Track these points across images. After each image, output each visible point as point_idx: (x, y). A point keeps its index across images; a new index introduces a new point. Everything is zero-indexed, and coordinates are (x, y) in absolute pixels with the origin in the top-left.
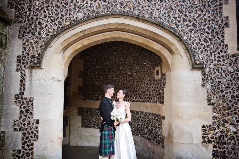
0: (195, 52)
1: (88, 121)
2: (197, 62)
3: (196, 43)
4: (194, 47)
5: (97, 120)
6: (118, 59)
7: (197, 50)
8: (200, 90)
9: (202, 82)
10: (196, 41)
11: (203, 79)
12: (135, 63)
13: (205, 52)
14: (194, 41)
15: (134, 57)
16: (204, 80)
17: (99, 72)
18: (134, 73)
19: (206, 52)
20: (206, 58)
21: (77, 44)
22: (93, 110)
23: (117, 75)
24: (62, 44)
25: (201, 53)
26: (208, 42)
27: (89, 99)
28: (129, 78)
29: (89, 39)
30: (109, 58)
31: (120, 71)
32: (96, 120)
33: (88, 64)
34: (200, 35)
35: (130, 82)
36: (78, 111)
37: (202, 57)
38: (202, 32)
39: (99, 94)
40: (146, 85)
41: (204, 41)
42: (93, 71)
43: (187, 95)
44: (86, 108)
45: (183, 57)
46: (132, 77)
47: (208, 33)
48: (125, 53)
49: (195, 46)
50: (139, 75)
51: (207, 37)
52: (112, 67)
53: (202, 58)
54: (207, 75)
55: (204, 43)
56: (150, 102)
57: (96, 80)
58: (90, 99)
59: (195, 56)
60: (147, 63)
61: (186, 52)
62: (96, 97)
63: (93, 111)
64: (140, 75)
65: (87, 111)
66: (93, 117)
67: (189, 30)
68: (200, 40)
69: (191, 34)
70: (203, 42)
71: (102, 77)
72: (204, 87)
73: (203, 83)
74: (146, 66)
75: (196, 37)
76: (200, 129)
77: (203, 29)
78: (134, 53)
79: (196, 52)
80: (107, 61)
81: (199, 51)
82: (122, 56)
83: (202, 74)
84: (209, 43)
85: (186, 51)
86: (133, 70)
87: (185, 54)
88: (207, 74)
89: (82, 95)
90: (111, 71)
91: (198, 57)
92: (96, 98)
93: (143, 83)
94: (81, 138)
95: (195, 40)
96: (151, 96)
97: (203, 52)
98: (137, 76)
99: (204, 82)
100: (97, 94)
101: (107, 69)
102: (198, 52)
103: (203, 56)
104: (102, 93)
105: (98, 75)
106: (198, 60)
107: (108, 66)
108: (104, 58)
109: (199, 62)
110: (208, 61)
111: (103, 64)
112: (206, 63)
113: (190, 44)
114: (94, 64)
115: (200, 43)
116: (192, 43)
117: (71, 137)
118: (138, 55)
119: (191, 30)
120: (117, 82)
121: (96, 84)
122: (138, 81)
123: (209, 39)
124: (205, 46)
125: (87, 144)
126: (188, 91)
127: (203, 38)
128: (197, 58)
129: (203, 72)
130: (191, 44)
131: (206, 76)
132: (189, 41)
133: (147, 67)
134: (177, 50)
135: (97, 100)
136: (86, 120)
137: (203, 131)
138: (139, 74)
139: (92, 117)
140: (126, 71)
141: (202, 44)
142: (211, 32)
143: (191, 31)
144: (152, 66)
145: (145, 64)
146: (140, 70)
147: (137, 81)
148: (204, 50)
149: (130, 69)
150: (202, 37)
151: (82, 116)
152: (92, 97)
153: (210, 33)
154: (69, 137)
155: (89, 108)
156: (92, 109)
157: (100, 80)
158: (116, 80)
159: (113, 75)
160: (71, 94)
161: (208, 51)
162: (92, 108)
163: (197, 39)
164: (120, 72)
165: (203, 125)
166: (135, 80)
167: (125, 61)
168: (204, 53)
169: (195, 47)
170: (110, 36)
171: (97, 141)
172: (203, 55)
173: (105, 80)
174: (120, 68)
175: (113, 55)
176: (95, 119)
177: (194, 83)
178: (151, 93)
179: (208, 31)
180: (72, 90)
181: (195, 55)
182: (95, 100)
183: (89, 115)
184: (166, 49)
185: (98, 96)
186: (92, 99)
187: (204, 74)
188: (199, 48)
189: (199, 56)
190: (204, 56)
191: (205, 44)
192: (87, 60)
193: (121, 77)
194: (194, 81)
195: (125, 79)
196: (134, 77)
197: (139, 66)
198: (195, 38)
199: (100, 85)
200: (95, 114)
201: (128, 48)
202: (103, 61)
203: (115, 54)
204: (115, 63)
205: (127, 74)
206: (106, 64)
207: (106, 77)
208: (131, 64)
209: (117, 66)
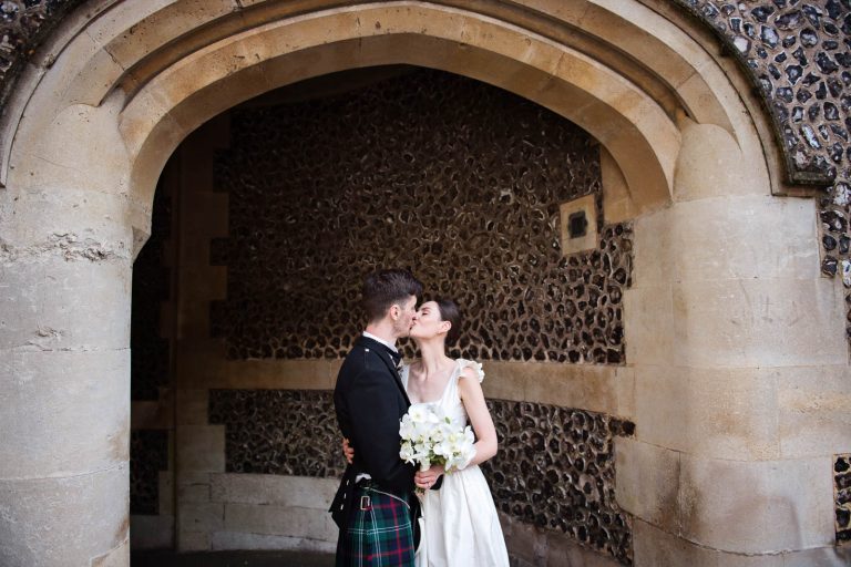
0: (786, 114)
1: (255, 444)
2: (800, 158)
3: (788, 70)
4: (778, 90)
5: (293, 441)
6: (379, 184)
7: (795, 101)
8: (819, 294)
9: (824, 253)
10: (786, 64)
11: (825, 239)
12: (454, 194)
13: (826, 115)
14: (776, 59)
15: (448, 171)
16: (828, 243)
17: (297, 242)
18: (453, 236)
19: (831, 116)
20: (831, 142)
21: (201, 60)
22: (276, 400)
23: (376, 250)
24: (113, 49)
25: (812, 119)
26: (836, 70)
27: (255, 355)
28: (429, 260)
29: (263, 35)
30: (340, 179)
31: (390, 231)
32: (287, 440)
33: (250, 207)
34: (801, 36)
35: (433, 276)
36: (212, 406)
37: (816, 138)
38: (808, 25)
39: (300, 330)
40: (514, 282)
41: (820, 63)
42: (271, 237)
43: (765, 318)
44: (243, 392)
45: (737, 133)
46: (442, 254)
47: (830, 29)
48: (409, 158)
49: (784, 86)
50: (474, 244)
51: (828, 45)
52: (353, 218)
53: (815, 143)
54: (842, 221)
55: (821, 75)
56: (540, 357)
57: (286, 275)
58: (260, 351)
59: (788, 131)
60: (516, 191)
61: (748, 113)
62: (285, 343)
63: (274, 403)
64: (482, 243)
65: (249, 402)
66: (278, 430)
67: (754, 12)
68: (803, 61)
69: (763, 28)
70: (815, 70)
71: (311, 259)
72: (832, 277)
73: (828, 257)
74: (512, 202)
75: (785, 46)
76: (827, 475)
77: (808, 13)
78: (451, 155)
79: (791, 112)
80: (331, 194)
81: (801, 109)
82: (395, 171)
83: (822, 215)
84: (839, 74)
85: (748, 103)
86: (446, 223)
87: (747, 119)
88: (841, 214)
89: (224, 340)
90: (347, 234)
91: (800, 137)
92: (285, 349)
93: (497, 277)
94: (224, 518)
95: (781, 58)
96: (542, 330)
97: (817, 114)
98: (468, 249)
99: (832, 254)
100: (290, 330)
101: (332, 228)
102: (798, 114)
103: (819, 134)
104: (311, 327)
105: (291, 253)
106: (802, 150)
107: (336, 213)
108: (318, 183)
109: (808, 158)
110: (839, 153)
111: (314, 205)
112: (833, 164)
113: (764, 77)
114: (274, 206)
115: (805, 73)
116: (772, 73)
117: (182, 516)
118: (471, 161)
119: (763, 9)
121: (286, 288)
122: (474, 270)
123: (837, 56)
124: (822, 85)
125: (251, 541)
126: (768, 299)
127: (814, 49)
128: (797, 140)
129: (822, 205)
130: (768, 73)
131: (838, 225)
132: (756, 61)
133: (516, 206)
134: (709, 98)
135: (290, 357)
136: (244, 442)
137: (840, 487)
138: (479, 238)
139: (270, 428)
140: (413, 229)
141: (811, 79)
142: (843, 29)
143: (761, 13)
144: (543, 201)
145: (503, 193)
146: (483, 222)
147: (467, 269)
148: (821, 104)
149: (434, 221)
150: (808, 45)
151: (229, 426)
152: (270, 342)
153: (840, 31)
154: (175, 514)
155: (258, 390)
156: (271, 393)
157: (305, 272)
158: (371, 268)
159: (359, 249)
160: (180, 336)
161: (837, 112)
162: (270, 392)
163: (788, 53)
164: (387, 237)
165: (836, 459)
166: (456, 265)
167: (410, 191)
168: (821, 121)
169: (786, 89)
170: (378, 26)
171: (296, 526)
172: (820, 128)
173: (323, 273)
174: (389, 220)
175: (358, 167)
176: (285, 435)
177: (791, 257)
178: (542, 320)
179: (830, 22)
180: (181, 319)
181: (788, 127)
182: (280, 355)
183: (259, 420)
184: (649, 99)
185: (295, 340)
186: (268, 355)
187: (827, 217)
188: (799, 97)
189: (802, 133)
190: (823, 134)
191: (824, 78)
192: (246, 190)
193: (392, 256)
194: (793, 249)
195: (413, 264)
196: (454, 255)
197: (473, 205)
198: (783, 50)
199: (301, 295)
200: (285, 416)
201: (421, 138)
202: (311, 193)
203: (366, 162)
204: (366, 200)
205: (418, 245)
206: (327, 204)
207: (326, 261)
208: (436, 202)
209: (372, 211)
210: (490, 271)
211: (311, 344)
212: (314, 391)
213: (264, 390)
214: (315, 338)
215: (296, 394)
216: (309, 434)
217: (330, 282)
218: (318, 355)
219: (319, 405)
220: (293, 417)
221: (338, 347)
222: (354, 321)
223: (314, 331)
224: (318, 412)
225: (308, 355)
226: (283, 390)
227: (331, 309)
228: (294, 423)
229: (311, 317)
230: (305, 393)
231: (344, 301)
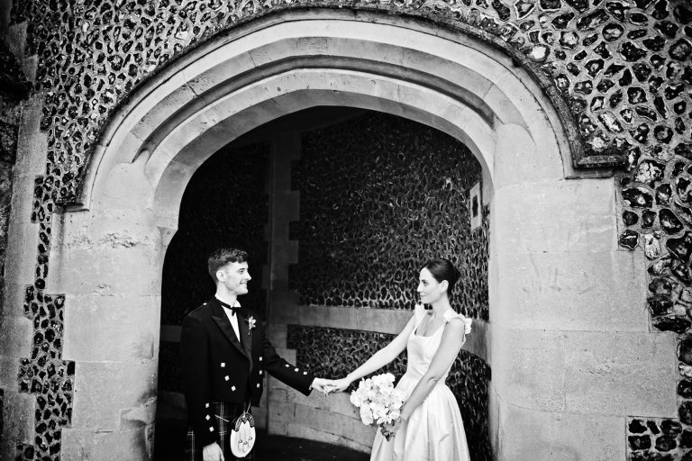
0: (584, 104)
1: (313, 365)
2: (597, 144)
3: (588, 66)
4: (577, 85)
5: (335, 365)
6: (385, 178)
7: (595, 93)
8: (615, 266)
9: (622, 228)
10: (586, 60)
11: (625, 214)
12: (425, 183)
13: (631, 100)
14: (576, 58)
15: (422, 166)
16: (630, 219)
17: (339, 222)
18: (424, 215)
19: (636, 100)
20: (636, 122)
21: (183, 128)
22: (326, 335)
23: (383, 227)
24: (135, 131)
25: (613, 105)
26: (644, 55)
27: (314, 303)
28: (412, 234)
29: (214, 108)
30: (364, 176)
31: (391, 213)
32: (331, 365)
33: (313, 199)
34: (604, 32)
35: (415, 246)
36: (289, 336)
37: (617, 123)
38: (612, 20)
39: (341, 286)
40: (453, 253)
41: (624, 53)
42: (324, 219)
43: (552, 287)
44: (307, 327)
45: (530, 128)
46: (419, 230)
47: (638, 18)
48: (401, 157)
49: (584, 80)
50: (435, 221)
51: (634, 34)
52: (371, 204)
53: (616, 127)
54: (647, 197)
55: (626, 63)
57: (333, 246)
58: (317, 300)
59: (586, 120)
60: (453, 179)
61: (542, 110)
62: (332, 295)
63: (325, 337)
64: (439, 220)
65: (310, 335)
66: (326, 356)
67: (555, 22)
68: (605, 54)
69: (563, 33)
70: (618, 59)
71: (347, 235)
72: (632, 250)
73: (628, 231)
74: (451, 188)
75: (585, 44)
76: (622, 434)
77: (613, 8)
78: (424, 153)
79: (589, 103)
80: (359, 187)
81: (601, 98)
82: (394, 168)
83: (624, 193)
84: (647, 60)
85: (541, 102)
86: (421, 206)
87: (541, 115)
88: (644, 190)
89: (296, 291)
90: (367, 216)
91: (599, 124)
92: (332, 299)
93: (445, 246)
94: (294, 415)
95: (583, 55)
96: (465, 291)
97: (619, 101)
98: (432, 225)
99: (633, 228)
100: (335, 286)
101: (359, 211)
102: (598, 103)
103: (621, 119)
104: (347, 284)
105: (336, 230)
106: (599, 135)
107: (362, 200)
108: (351, 180)
109: (606, 142)
110: (645, 133)
111: (349, 196)
112: (637, 144)
113: (561, 76)
114: (326, 198)
115: (607, 64)
116: (571, 71)
117: (271, 410)
118: (433, 157)
119: (563, 17)
120: (383, 249)
121: (333, 255)
122: (434, 242)
123: (645, 42)
124: (627, 73)
125: (309, 434)
126: (556, 270)
127: (618, 41)
128: (595, 127)
129: (624, 183)
130: (566, 72)
131: (641, 200)
132: (554, 64)
133: (453, 191)
134: (506, 102)
135: (335, 305)
137: (634, 447)
138: (437, 217)
139: (322, 354)
140: (403, 211)
141: (614, 69)
142: (654, 15)
143: (561, 21)
144: (464, 187)
145: (448, 182)
146: (439, 204)
147: (431, 241)
148: (625, 90)
149: (415, 204)
150: (611, 39)
151: (298, 352)
152: (323, 293)
153: (650, 18)
154: (267, 407)
155: (316, 328)
156: (324, 330)
157: (343, 244)
158: (381, 241)
159: (374, 226)
160: (271, 288)
161: (643, 94)
162: (322, 329)
163: (589, 50)
164: (390, 217)
165: (630, 420)
166: (426, 238)
167: (403, 181)
168: (624, 105)
169: (584, 83)
170: (279, 89)
171: (336, 426)
172: (622, 112)
173: (354, 244)
174: (391, 204)
175: (374, 166)
176: (331, 361)
177: (584, 233)
178: (464, 282)
179: (639, 11)
180: (272, 276)
181: (585, 117)
182: (329, 303)
183: (316, 348)
185: (337, 292)
186: (322, 302)
187: (631, 195)
188: (600, 88)
189: (601, 120)
190: (626, 118)
191: (629, 66)
192: (310, 188)
194: (587, 225)
195: (403, 237)
196: (425, 230)
197: (434, 191)
198: (581, 48)
199: (341, 261)
200: (331, 347)
201: (408, 141)
202: (348, 188)
203: (379, 162)
204: (378, 190)
205: (406, 223)
206: (356, 195)
207: (356, 236)
208: (416, 190)
209: (382, 199)
210: (442, 242)
211: (346, 297)
212: (347, 330)
213: (319, 327)
214: (349, 292)
215: (337, 331)
216: (344, 361)
217: (358, 251)
218: (351, 304)
219: (350, 341)
220: (335, 348)
221: (362, 299)
222: (372, 280)
223: (349, 287)
224: (350, 346)
225: (345, 304)
226: (330, 328)
227: (358, 271)
228: (336, 352)
229: (346, 277)
230: (343, 331)
231: (366, 265)
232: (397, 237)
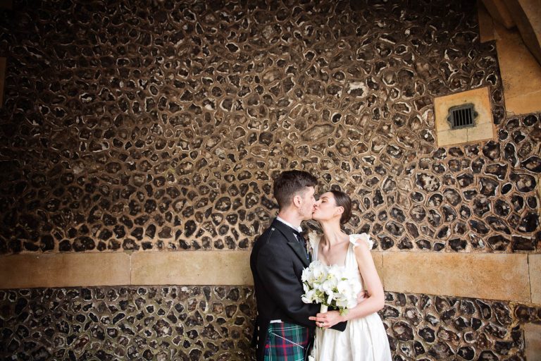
1: (27, 354)
5: (81, 345)
6: (197, 70)
12: (288, 85)
15: (281, 64)
17: (94, 122)
18: (287, 126)
22: (58, 299)
23: (191, 136)
27: (31, 247)
28: (258, 149)
30: (149, 62)
31: (208, 118)
33: (34, 77)
35: (262, 165)
39: (92, 219)
42: (60, 114)
44: (12, 292)
46: (273, 144)
48: (233, 49)
50: (315, 134)
52: (164, 102)
57: (76, 156)
58: (38, 243)
60: (370, 84)
62: (72, 233)
63: (56, 304)
64: (326, 133)
65: (22, 304)
66: (60, 335)
71: (110, 142)
74: (365, 95)
78: (285, 48)
80: (137, 74)
82: (217, 59)
86: (278, 113)
90: (155, 117)
92: (72, 241)
96: (409, 219)
98: (305, 139)
100: (80, 219)
101: (136, 110)
104: (105, 216)
105: (84, 132)
107: (142, 95)
108: (121, 62)
111: (116, 84)
114: (65, 81)
118: (310, 55)
120: (189, 167)
121: (76, 171)
122: (315, 160)
133: (371, 99)
135: (78, 249)
136: (12, 352)
138: (321, 129)
139: (50, 333)
140: (237, 118)
144: (409, 93)
145: (353, 86)
146: (326, 113)
147: (305, 159)
149: (263, 111)
152: (52, 233)
155: (34, 290)
157: (100, 156)
158: (185, 155)
159: (170, 134)
162: (50, 291)
164: (204, 123)
166: (290, 154)
167: (234, 79)
173: (124, 157)
174: (208, 107)
175: (170, 51)
176: (70, 340)
178: (407, 210)
182: (65, 247)
183: (34, 324)
185: (85, 230)
186: (49, 247)
192: (28, 58)
193: (210, 143)
195: (236, 153)
196: (288, 145)
197: (313, 97)
199: (95, 180)
200: (70, 318)
201: (248, 29)
202: (112, 72)
203: (181, 47)
204: (179, 85)
205: (243, 133)
206: (132, 85)
207: (129, 145)
208: (265, 92)
209: (187, 96)
210: (336, 161)
211: (106, 235)
212: (107, 287)
213: (41, 289)
214: (111, 228)
215: (85, 292)
216: (101, 336)
217: (133, 168)
218: (115, 246)
219: (115, 303)
220: (81, 318)
221: (140, 238)
222: (162, 209)
223: (112, 220)
224: (113, 310)
225: (102, 247)
226: (67, 288)
227: (133, 196)
228: (82, 325)
229: (106, 205)
230: (97, 290)
231: (149, 189)
232: (220, 151)
